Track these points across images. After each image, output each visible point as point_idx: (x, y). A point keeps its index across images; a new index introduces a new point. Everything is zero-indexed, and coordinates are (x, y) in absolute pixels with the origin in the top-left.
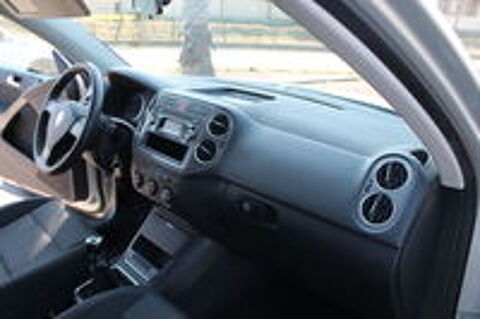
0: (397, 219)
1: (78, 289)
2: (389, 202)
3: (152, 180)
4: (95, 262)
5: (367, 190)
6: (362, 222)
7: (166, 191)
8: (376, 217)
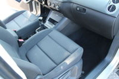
0: (117, 10)
1: (36, 30)
2: (115, 7)
3: (53, 3)
4: (41, 23)
5: (109, 4)
6: (107, 12)
7: (57, 6)
8: (111, 11)
